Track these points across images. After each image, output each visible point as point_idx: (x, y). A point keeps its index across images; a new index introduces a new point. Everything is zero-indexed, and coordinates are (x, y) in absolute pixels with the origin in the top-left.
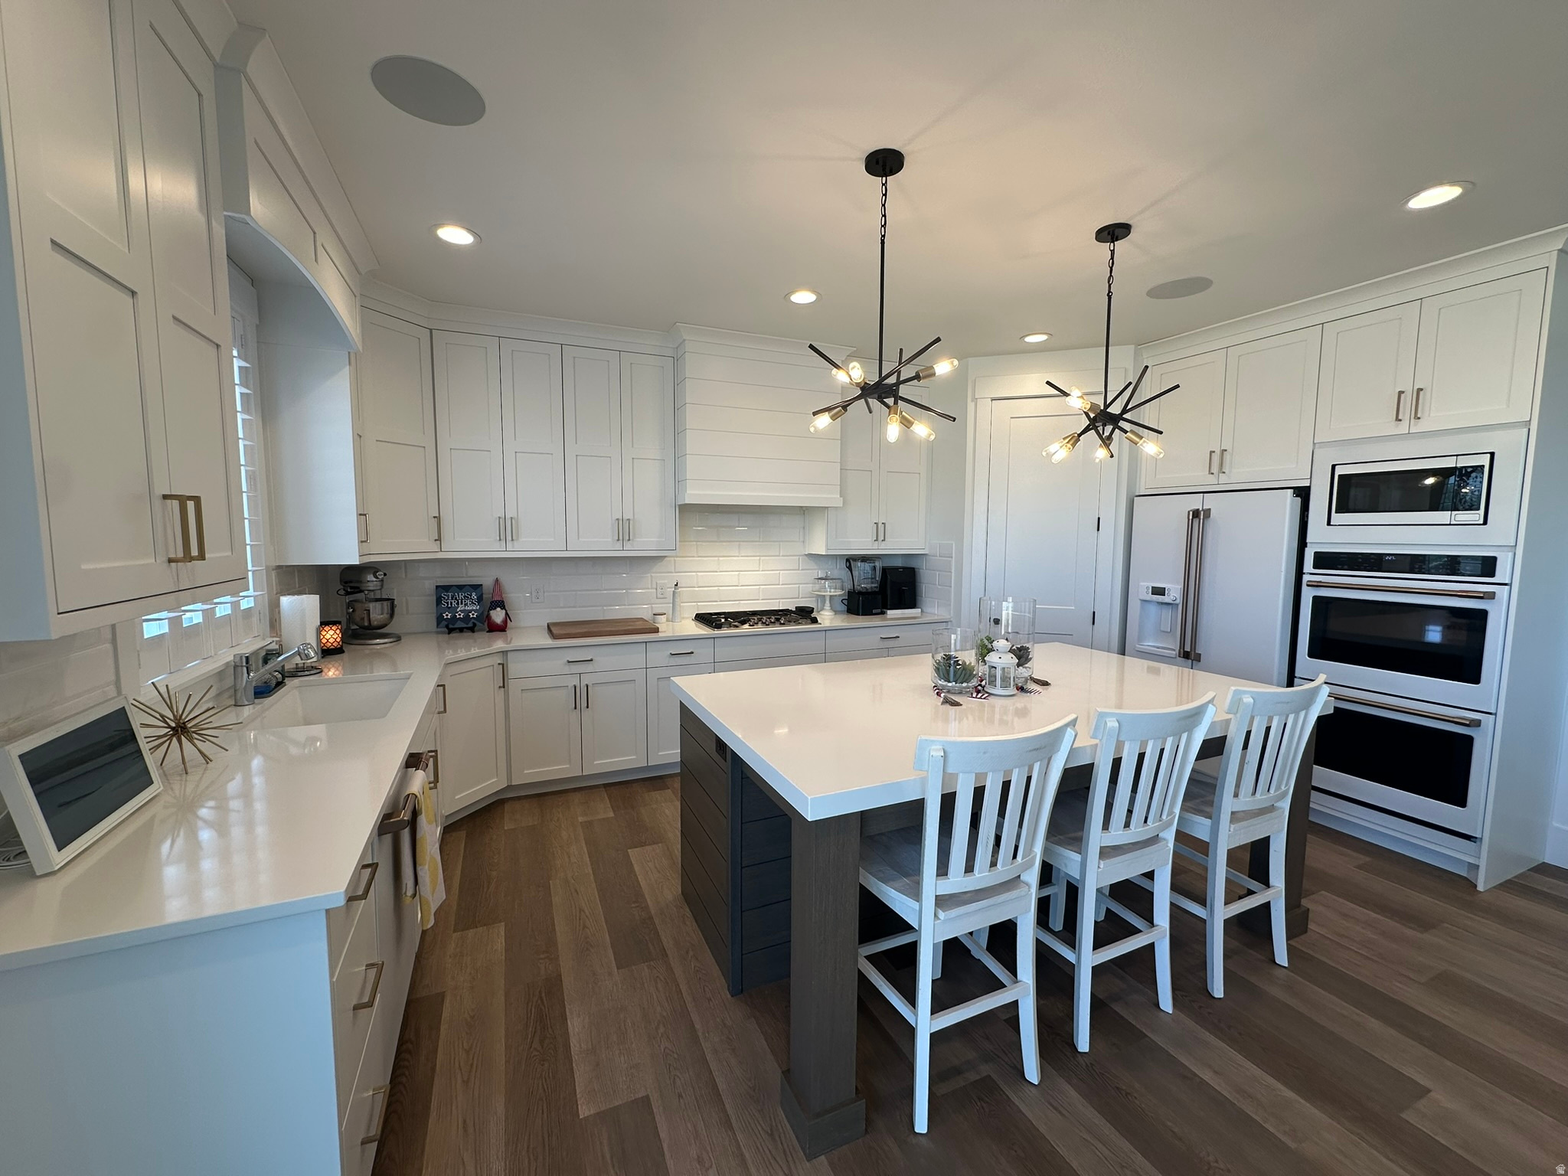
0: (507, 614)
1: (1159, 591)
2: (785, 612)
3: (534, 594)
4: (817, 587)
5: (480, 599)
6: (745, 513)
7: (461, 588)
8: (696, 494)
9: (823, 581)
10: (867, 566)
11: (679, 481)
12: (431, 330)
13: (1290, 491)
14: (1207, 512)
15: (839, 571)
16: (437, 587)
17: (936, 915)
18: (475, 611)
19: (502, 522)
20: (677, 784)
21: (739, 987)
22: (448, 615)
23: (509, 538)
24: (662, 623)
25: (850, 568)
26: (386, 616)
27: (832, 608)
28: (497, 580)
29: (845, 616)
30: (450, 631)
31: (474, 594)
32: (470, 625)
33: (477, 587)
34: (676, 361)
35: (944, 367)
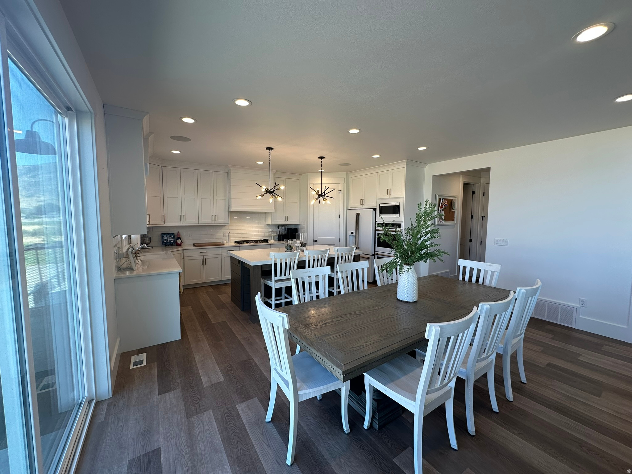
0: (181, 241)
1: (352, 233)
2: (261, 240)
3: (189, 236)
4: (270, 234)
5: (174, 237)
6: (248, 213)
7: (168, 234)
8: (234, 209)
9: (271, 232)
10: (283, 228)
11: (229, 205)
12: (162, 167)
13: (372, 209)
14: (359, 214)
15: (276, 229)
16: (162, 234)
17: (275, 284)
18: (173, 240)
19: (181, 216)
20: (230, 285)
21: (243, 310)
22: (165, 241)
23: (183, 220)
24: (225, 243)
25: (279, 228)
26: (149, 241)
27: (274, 239)
28: (178, 232)
29: (278, 241)
30: (166, 246)
31: (172, 236)
32: (171, 244)
33: (173, 234)
34: (228, 174)
35: (282, 187)
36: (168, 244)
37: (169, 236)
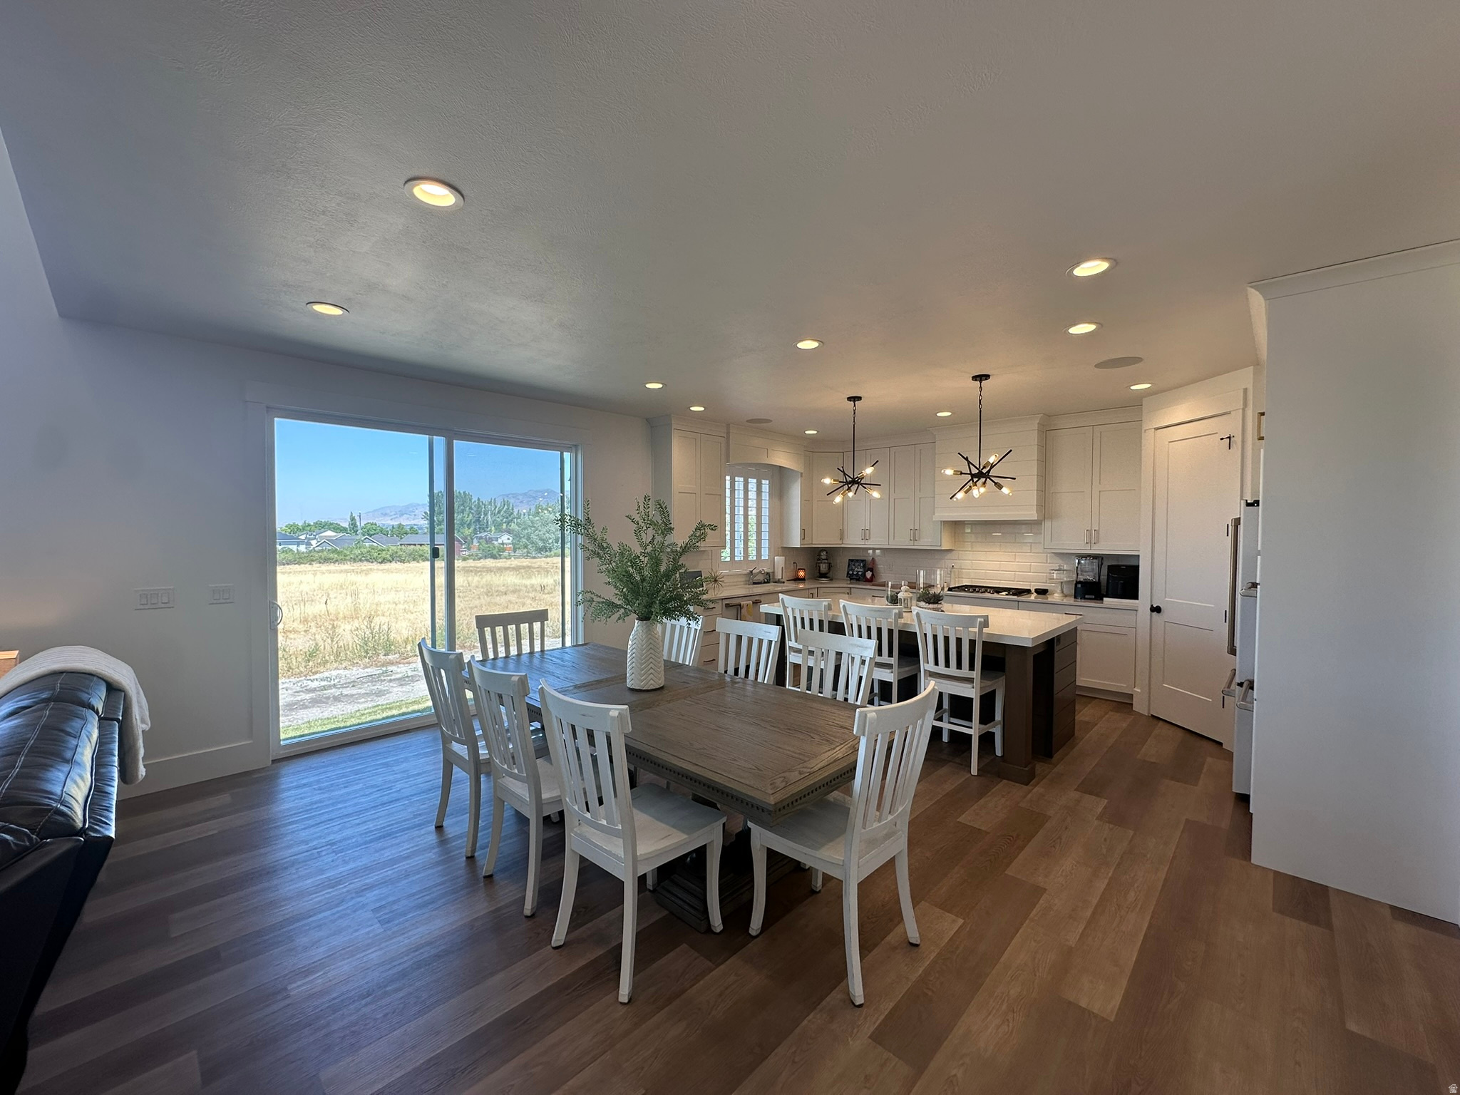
0: (873, 574)
5: (864, 566)
7: (857, 560)
9: (1053, 572)
12: (843, 453)
16: (849, 559)
18: (862, 572)
19: (864, 531)
22: (851, 572)
23: (866, 538)
26: (827, 569)
27: (1063, 591)
28: (872, 558)
29: (1074, 599)
30: (852, 579)
31: (862, 564)
32: (859, 578)
33: (863, 561)
36: (854, 577)
37: (857, 564)
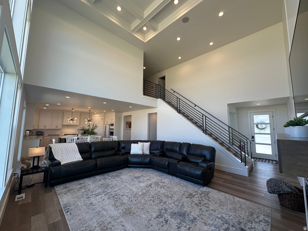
0: (44, 134)
3: (47, 132)
4: (78, 132)
6: (70, 125)
8: (64, 124)
12: (40, 111)
13: (109, 125)
14: (106, 126)
23: (45, 127)
24: (60, 134)
28: (43, 131)
34: (64, 113)
35: (75, 119)
36: (39, 135)
37: (39, 132)
